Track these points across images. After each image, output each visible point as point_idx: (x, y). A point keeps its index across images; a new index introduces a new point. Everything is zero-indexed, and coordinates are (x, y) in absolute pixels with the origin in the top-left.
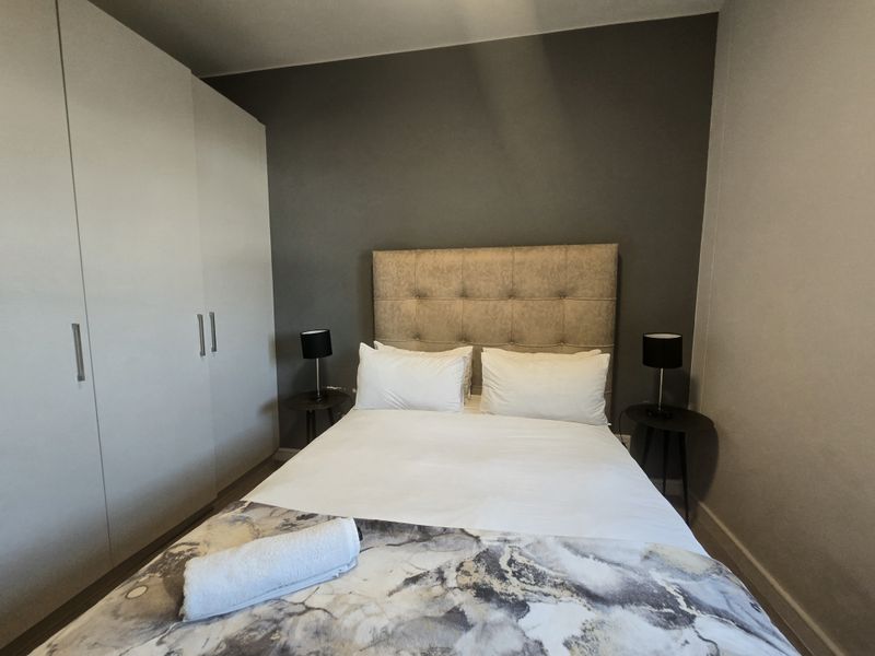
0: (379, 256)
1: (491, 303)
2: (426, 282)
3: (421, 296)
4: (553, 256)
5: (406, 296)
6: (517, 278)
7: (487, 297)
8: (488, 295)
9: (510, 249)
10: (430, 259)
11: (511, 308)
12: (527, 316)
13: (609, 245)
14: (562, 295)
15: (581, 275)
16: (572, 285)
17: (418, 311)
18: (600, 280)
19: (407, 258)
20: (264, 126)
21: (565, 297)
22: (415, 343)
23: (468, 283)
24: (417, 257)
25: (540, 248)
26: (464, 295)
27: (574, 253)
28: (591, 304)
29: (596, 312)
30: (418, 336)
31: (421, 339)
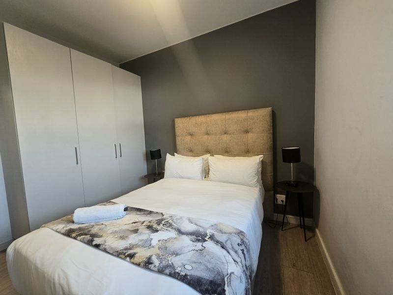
0: (176, 120)
1: (218, 136)
2: (192, 129)
3: (191, 135)
4: (242, 115)
5: (186, 135)
6: (227, 126)
7: (216, 134)
8: (216, 133)
9: (225, 114)
10: (194, 120)
11: (226, 138)
12: (232, 141)
13: (267, 108)
14: (247, 132)
15: (254, 123)
16: (250, 127)
17: (190, 141)
18: (262, 124)
19: (186, 120)
20: (140, 77)
21: (248, 132)
22: (190, 153)
23: (208, 129)
24: (190, 120)
25: (236, 112)
26: (207, 134)
27: (251, 114)
28: (259, 135)
29: (261, 139)
30: (191, 151)
31: (192, 152)
